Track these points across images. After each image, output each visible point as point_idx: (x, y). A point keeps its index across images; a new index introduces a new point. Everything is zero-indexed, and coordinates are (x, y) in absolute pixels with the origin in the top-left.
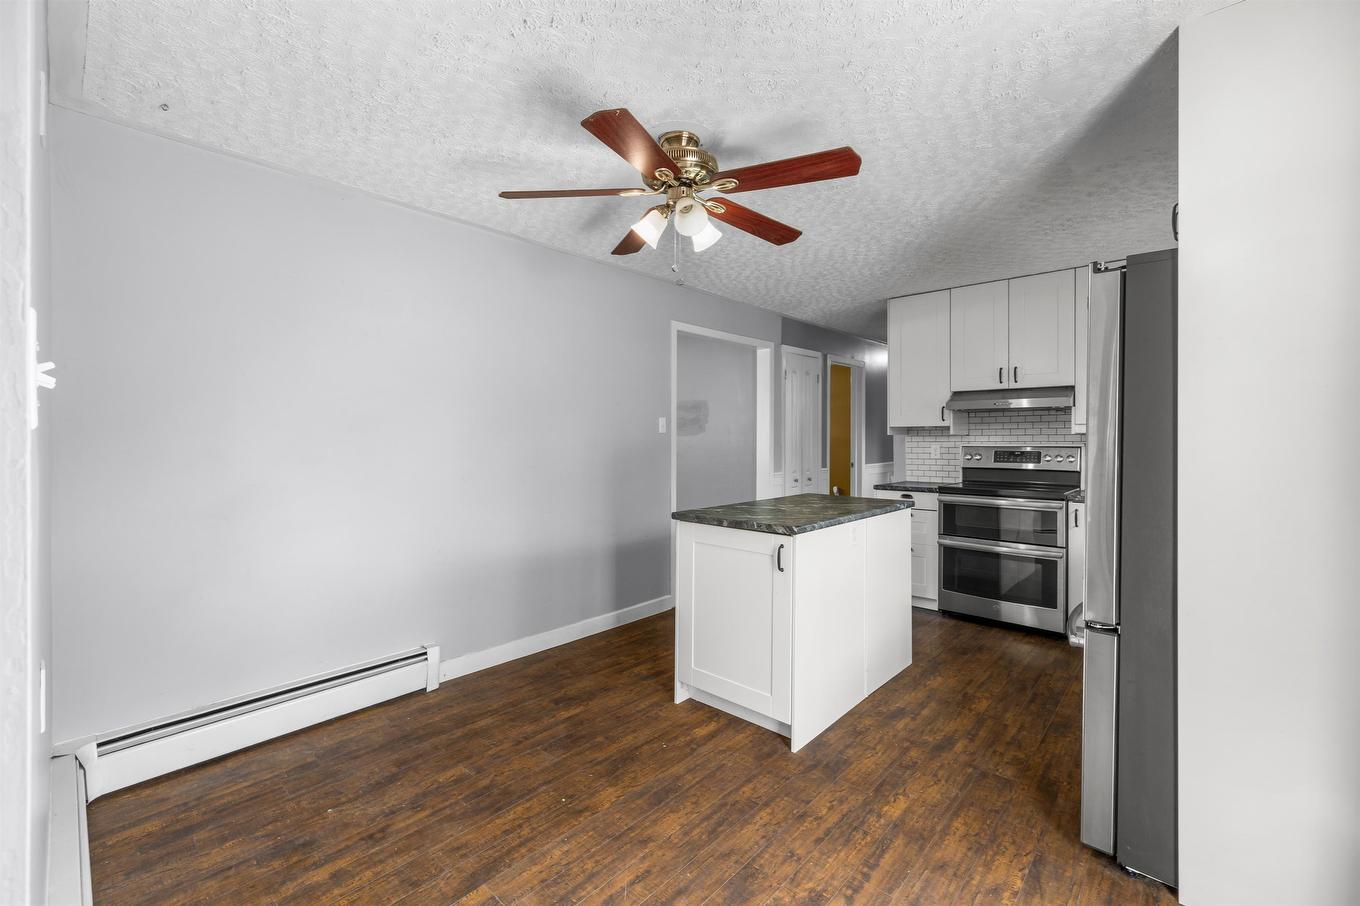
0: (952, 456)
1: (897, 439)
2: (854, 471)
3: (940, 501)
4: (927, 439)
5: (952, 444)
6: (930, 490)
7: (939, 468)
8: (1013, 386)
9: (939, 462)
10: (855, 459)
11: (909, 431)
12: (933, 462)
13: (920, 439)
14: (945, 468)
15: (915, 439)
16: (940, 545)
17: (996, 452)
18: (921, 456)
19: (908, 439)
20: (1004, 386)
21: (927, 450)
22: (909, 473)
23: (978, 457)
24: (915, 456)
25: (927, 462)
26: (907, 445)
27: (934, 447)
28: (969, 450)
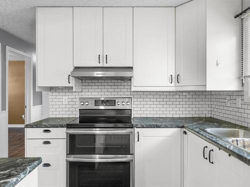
0: (74, 103)
1: (44, 93)
2: (27, 110)
3: (67, 134)
4: (61, 94)
5: (74, 97)
6: (62, 126)
7: (67, 109)
8: (105, 65)
9: (67, 106)
10: (27, 104)
11: (51, 89)
12: (64, 106)
13: (57, 94)
14: (71, 109)
15: (54, 94)
16: (67, 161)
17: (95, 100)
18: (57, 103)
19: (50, 94)
20: (101, 65)
21: (61, 100)
22: (51, 113)
23: (87, 103)
24: (54, 103)
25: (61, 106)
26: (50, 97)
27: (65, 98)
28: (82, 100)
